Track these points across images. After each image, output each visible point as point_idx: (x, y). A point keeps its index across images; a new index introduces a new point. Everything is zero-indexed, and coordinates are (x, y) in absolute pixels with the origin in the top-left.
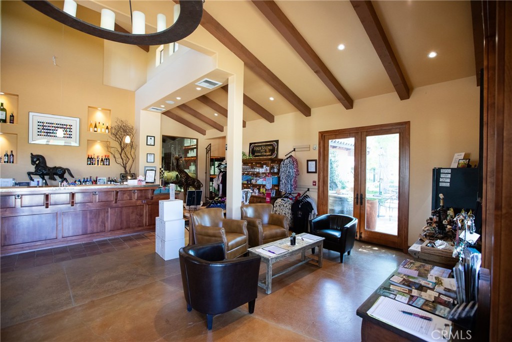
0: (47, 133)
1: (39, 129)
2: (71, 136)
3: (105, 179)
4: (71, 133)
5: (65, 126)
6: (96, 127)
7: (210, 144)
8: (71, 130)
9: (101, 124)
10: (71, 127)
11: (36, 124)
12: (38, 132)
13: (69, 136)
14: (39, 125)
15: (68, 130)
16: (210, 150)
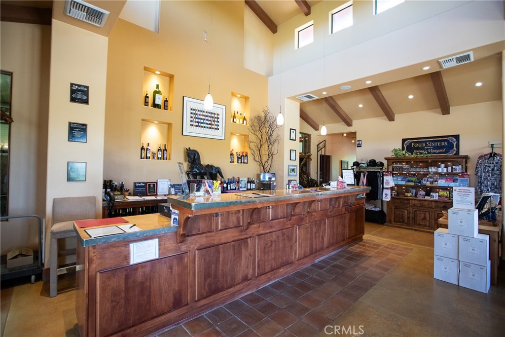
0: (198, 122)
1: (191, 117)
2: (218, 127)
3: (246, 180)
4: (218, 124)
5: (213, 115)
6: (234, 117)
7: (325, 140)
8: (219, 120)
9: (239, 113)
10: (219, 116)
11: (189, 111)
12: (191, 121)
13: (216, 127)
14: (191, 113)
15: (216, 120)
16: (325, 147)
